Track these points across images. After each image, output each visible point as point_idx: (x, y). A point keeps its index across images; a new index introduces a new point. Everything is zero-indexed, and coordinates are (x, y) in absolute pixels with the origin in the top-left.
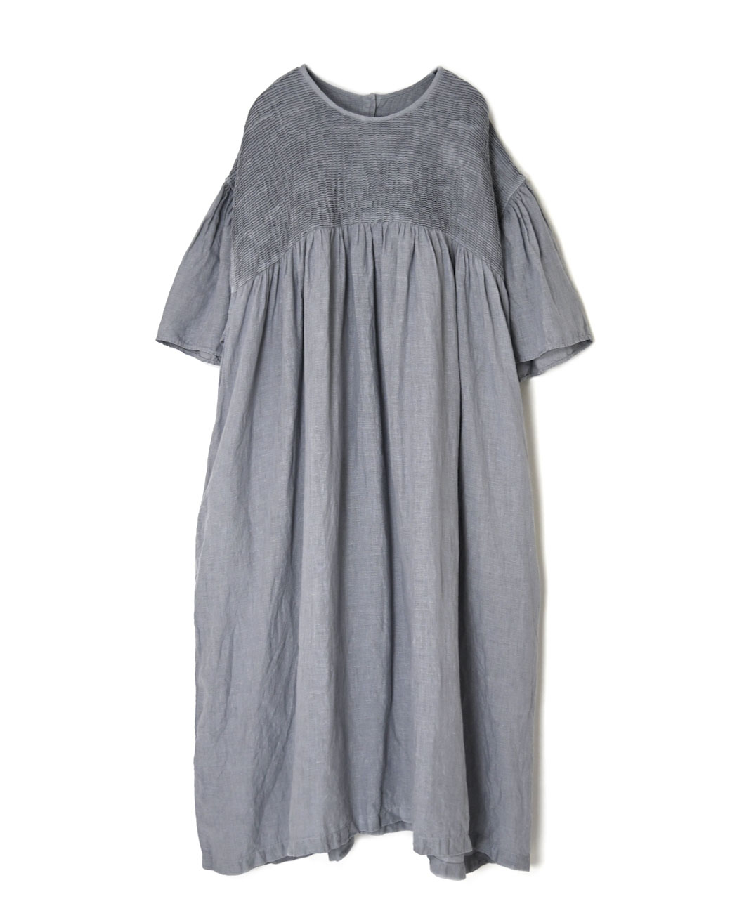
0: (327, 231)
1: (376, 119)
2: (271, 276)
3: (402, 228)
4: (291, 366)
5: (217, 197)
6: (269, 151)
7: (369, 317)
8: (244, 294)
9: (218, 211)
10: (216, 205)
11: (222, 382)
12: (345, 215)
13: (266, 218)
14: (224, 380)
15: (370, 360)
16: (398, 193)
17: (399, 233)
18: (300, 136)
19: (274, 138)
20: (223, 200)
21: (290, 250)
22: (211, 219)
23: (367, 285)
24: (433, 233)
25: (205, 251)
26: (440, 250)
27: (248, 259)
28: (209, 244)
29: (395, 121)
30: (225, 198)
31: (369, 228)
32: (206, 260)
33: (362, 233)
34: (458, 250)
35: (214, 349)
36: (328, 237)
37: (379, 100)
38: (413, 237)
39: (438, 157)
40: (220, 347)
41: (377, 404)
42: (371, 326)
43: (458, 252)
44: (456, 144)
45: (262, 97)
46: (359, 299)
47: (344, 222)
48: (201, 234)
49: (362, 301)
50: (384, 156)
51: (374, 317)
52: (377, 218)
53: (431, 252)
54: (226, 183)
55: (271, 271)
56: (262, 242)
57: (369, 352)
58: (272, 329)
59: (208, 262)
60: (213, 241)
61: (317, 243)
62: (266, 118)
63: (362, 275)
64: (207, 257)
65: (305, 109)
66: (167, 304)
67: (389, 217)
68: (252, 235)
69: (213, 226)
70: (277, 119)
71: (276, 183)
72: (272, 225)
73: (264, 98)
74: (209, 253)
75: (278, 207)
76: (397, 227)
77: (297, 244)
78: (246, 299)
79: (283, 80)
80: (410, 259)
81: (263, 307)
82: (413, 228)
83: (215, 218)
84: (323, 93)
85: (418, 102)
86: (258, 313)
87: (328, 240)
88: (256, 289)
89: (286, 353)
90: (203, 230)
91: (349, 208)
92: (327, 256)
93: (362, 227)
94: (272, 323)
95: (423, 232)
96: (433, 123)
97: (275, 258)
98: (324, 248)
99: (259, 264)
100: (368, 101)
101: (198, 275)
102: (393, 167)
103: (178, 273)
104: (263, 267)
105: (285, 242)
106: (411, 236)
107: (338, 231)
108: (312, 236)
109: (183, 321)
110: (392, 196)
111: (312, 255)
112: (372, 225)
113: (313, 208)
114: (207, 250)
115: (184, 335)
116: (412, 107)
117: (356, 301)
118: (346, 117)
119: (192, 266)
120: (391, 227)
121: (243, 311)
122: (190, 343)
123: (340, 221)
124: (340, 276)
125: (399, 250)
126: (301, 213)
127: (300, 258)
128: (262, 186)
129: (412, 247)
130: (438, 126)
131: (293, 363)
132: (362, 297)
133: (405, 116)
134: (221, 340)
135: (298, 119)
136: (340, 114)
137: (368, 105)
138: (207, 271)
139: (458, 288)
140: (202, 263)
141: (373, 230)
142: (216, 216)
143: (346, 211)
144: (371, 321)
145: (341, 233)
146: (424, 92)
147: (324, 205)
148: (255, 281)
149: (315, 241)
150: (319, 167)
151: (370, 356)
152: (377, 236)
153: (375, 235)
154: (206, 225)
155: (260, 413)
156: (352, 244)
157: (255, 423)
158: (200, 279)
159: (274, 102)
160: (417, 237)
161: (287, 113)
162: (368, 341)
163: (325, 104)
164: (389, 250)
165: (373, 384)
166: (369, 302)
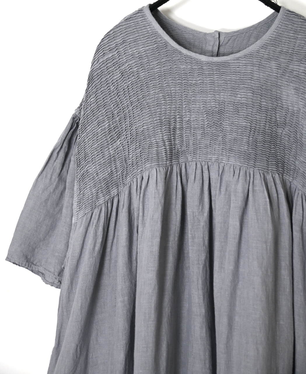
0: (163, 171)
1: (216, 59)
2: (110, 209)
3: (237, 172)
4: (123, 301)
5: (66, 128)
6: (112, 88)
7: (203, 256)
8: (82, 226)
9: (67, 141)
10: (65, 135)
11: (60, 308)
12: (184, 152)
13: (106, 153)
14: (62, 307)
15: (202, 301)
16: (234, 135)
17: (234, 175)
18: (142, 75)
19: (117, 75)
20: (72, 130)
21: (128, 186)
22: (59, 148)
23: (202, 224)
24: (269, 177)
25: (54, 177)
26: (276, 195)
27: (88, 192)
28: (58, 171)
29: (236, 62)
30: (74, 128)
31: (206, 166)
32: (54, 186)
33: (199, 171)
34: (296, 194)
35: (56, 274)
36: (163, 176)
37: (222, 38)
38: (248, 181)
39: (278, 98)
40: (61, 273)
41: (208, 347)
42: (205, 265)
43: (296, 197)
44: (297, 86)
45: (108, 35)
46: (193, 238)
47: (182, 160)
48: (50, 162)
49: (196, 240)
50: (223, 96)
51: (208, 256)
52: (214, 158)
53: (265, 198)
54: (75, 114)
55: (109, 205)
56: (101, 176)
57: (201, 292)
58: (110, 260)
59: (57, 187)
60: (62, 169)
61: (152, 182)
62: (110, 56)
63: (197, 214)
64: (55, 184)
65: (147, 48)
66: (17, 226)
67: (225, 159)
68: (92, 169)
69: (62, 155)
70: (120, 57)
71: (117, 119)
72: (112, 160)
73: (110, 36)
74: (57, 179)
75: (118, 142)
76: (232, 170)
77: (135, 180)
78: (84, 231)
79: (128, 19)
80: (244, 204)
81: (100, 240)
82: (248, 171)
83: (64, 147)
84: (165, 33)
85: (259, 43)
86: (95, 246)
87: (163, 180)
88: (94, 221)
89: (119, 287)
90: (52, 158)
91: (188, 146)
92: (161, 195)
93: (199, 166)
94: (111, 253)
95: (258, 176)
96: (273, 64)
97: (114, 192)
98: (158, 188)
99: (97, 198)
100: (211, 39)
101: (46, 201)
102: (231, 108)
103: (29, 198)
104: (101, 201)
105: (124, 176)
106: (246, 180)
107: (175, 169)
108: (147, 174)
109: (32, 243)
110: (229, 137)
111: (147, 193)
112: (210, 163)
113: (150, 146)
114: (55, 177)
115: (33, 256)
116: (253, 48)
117: (190, 240)
118: (186, 56)
119: (41, 192)
120: (226, 168)
121: (81, 242)
122: (38, 264)
123: (178, 158)
124: (176, 213)
125: (232, 194)
126: (140, 150)
127: (137, 194)
128: (104, 121)
129: (246, 191)
130: (279, 67)
131: (126, 298)
132: (197, 236)
133: (245, 56)
134: (63, 266)
135: (140, 58)
136: (180, 53)
137: (212, 43)
138: (55, 197)
139: (294, 233)
140: (51, 189)
141: (211, 168)
142: (65, 145)
143: (184, 148)
144: (205, 261)
145: (178, 171)
146: (268, 30)
147: (161, 144)
148: (94, 214)
149: (150, 178)
150: (158, 105)
151: (202, 297)
152: (214, 176)
153: (211, 174)
154: (55, 154)
155: (97, 341)
156: (189, 181)
157: (91, 350)
158: (49, 204)
159: (119, 40)
160: (251, 181)
161: (130, 52)
162: (200, 282)
163: (166, 44)
164: (223, 192)
165: (204, 326)
166: (204, 241)
